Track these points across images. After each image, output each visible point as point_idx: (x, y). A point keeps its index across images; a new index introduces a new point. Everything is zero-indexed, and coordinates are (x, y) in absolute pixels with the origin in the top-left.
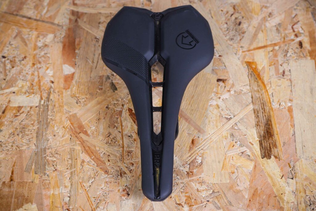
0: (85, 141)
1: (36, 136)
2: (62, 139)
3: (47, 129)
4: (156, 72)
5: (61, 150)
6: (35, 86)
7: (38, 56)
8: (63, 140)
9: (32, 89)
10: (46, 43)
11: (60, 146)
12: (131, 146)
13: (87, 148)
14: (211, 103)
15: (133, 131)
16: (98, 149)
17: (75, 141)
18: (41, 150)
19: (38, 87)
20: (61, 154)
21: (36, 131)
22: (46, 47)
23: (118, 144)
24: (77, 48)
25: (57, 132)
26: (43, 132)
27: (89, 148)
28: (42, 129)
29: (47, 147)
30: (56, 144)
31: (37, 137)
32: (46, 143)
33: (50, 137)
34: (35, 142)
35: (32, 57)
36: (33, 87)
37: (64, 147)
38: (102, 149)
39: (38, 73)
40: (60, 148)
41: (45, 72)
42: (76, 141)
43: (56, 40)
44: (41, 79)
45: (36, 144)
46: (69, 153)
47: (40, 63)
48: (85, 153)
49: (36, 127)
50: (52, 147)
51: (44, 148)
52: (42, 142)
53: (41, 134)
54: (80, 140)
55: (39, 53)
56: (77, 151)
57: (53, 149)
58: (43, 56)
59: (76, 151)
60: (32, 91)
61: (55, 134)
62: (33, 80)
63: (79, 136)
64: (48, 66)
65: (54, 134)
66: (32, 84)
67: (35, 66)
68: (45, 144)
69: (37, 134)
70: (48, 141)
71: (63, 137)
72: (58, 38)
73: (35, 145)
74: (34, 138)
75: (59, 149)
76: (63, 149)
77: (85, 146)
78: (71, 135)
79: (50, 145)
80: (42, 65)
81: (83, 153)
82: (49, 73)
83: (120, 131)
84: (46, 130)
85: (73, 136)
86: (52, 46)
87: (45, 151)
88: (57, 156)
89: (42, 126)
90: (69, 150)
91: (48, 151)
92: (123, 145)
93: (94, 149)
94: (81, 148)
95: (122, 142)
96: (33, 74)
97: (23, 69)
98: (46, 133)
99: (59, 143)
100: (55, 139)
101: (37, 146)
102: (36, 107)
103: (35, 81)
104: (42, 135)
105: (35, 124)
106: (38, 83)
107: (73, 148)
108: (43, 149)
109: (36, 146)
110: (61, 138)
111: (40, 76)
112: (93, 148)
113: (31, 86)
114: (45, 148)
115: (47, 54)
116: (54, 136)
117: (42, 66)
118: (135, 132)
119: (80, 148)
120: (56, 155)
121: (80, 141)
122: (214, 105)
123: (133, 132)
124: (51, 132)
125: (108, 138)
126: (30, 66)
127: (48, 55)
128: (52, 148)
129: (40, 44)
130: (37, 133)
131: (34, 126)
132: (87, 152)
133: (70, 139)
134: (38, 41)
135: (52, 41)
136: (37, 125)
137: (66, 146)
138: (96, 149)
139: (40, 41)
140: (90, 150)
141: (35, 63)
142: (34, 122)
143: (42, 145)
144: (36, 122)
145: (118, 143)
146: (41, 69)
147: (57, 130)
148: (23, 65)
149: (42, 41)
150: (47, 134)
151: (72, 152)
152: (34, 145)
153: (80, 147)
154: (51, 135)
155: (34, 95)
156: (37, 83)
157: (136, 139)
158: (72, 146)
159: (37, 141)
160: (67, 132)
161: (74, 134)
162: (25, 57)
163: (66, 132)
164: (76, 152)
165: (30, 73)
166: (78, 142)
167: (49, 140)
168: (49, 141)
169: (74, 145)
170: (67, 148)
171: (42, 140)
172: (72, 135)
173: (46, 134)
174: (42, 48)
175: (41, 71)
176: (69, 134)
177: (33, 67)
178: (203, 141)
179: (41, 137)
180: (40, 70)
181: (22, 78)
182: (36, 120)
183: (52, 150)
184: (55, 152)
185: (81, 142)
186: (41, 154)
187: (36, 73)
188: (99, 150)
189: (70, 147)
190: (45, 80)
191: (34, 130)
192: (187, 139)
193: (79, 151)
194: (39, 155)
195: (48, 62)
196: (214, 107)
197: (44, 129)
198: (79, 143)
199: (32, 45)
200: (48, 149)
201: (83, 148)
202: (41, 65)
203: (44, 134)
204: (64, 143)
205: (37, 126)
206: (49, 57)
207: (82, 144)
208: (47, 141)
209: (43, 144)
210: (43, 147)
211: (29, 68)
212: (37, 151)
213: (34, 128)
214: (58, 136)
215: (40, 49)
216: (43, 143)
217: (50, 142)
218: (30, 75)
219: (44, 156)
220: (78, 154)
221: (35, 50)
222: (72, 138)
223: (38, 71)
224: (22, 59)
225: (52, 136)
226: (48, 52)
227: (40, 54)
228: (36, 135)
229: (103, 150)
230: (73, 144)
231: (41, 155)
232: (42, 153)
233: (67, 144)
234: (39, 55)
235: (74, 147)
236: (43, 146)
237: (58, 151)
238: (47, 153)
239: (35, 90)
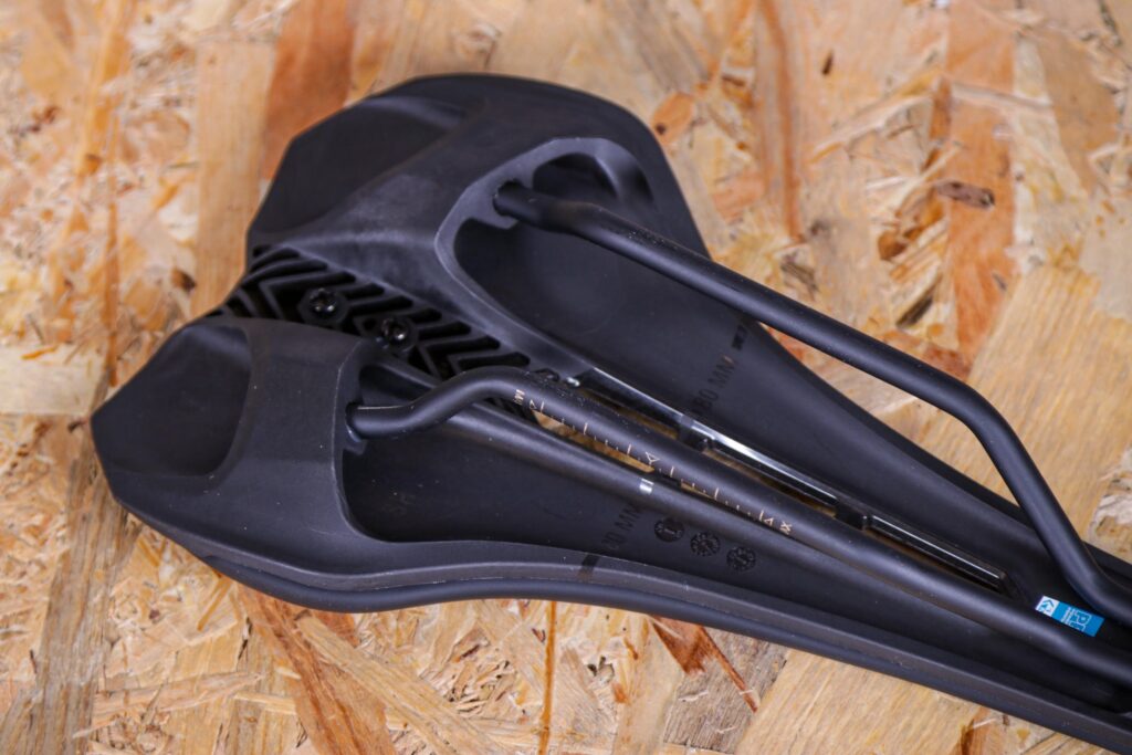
0: (326, 670)
1: (44, 610)
2: (195, 642)
3: (120, 569)
4: (803, 281)
5: (180, 712)
6: (85, 297)
7: (123, 113)
8: (200, 648)
9: (65, 313)
10: (186, 38)
11: (177, 685)
12: (594, 729)
13: (333, 716)
14: (1112, 513)
15: (616, 634)
16: (394, 725)
17: (268, 661)
18: (67, 695)
19: (101, 305)
20: (179, 736)
21: (51, 573)
22: (180, 62)
23: (519, 708)
24: (355, 88)
25: (173, 593)
26: (89, 583)
27: (346, 718)
28: (87, 566)
29: (101, 680)
30: (156, 670)
31: (52, 611)
32: (101, 656)
33: (128, 622)
34: (36, 646)
35: (90, 114)
36: (69, 300)
37: (199, 691)
38: (418, 732)
39: (113, 220)
40: (175, 694)
41: (153, 215)
42: (273, 660)
43: (241, 22)
44: (122, 257)
45: (40, 659)
46: (225, 733)
47: (130, 155)
48: (318, 743)
49: (52, 553)
50: (127, 687)
51: (80, 688)
52: (76, 645)
53: (77, 597)
54: (298, 657)
55: (131, 96)
56: (274, 726)
57: (133, 699)
58: (154, 116)
59: (267, 726)
60: (60, 323)
61: (161, 605)
62: (77, 262)
63: (294, 631)
64: (174, 177)
65: (154, 607)
66: (68, 284)
67: (102, 175)
68: (92, 662)
69: (52, 594)
70: (113, 644)
71: (200, 628)
72: (255, 13)
73: (35, 664)
74: (33, 616)
75: (172, 702)
76: (195, 704)
77: (323, 701)
78: (248, 620)
79: (122, 670)
80: (142, 172)
81: (308, 742)
82: (172, 226)
83: (540, 628)
84: (108, 576)
85: (261, 632)
86: (212, 61)
87: (87, 704)
88: (152, 746)
89: (88, 546)
90: (226, 714)
91: (103, 709)
92: (546, 717)
93: (375, 727)
94: (297, 710)
95: (540, 702)
96: (79, 223)
97: (26, 187)
98: (103, 598)
99: (176, 667)
100: (155, 640)
101: (46, 669)
102: (72, 427)
103: (87, 267)
104: (84, 608)
105: (51, 530)
106: (103, 280)
107: (249, 705)
108: (74, 692)
109: (41, 670)
110: (190, 636)
111: (121, 240)
112: (365, 716)
113: (58, 295)
114: (89, 686)
115: (178, 102)
116: (154, 615)
117: (142, 179)
118: (629, 646)
119: (290, 710)
120: (150, 735)
121: (298, 667)
122: (1125, 527)
123: (617, 645)
124: (137, 592)
125: (462, 662)
126: (71, 172)
127: (185, 113)
128: (127, 693)
129: (145, 41)
130: (57, 589)
131: (44, 542)
132: (330, 737)
133: (240, 643)
134: (140, 19)
135: (217, 29)
136: (63, 538)
137: (212, 691)
138: (383, 727)
139: (149, 20)
140: (349, 727)
141: (102, 153)
142: (47, 520)
143: (72, 666)
144: (62, 520)
145: (519, 703)
146: (133, 194)
147: (176, 583)
148: (34, 160)
149: (163, 20)
150: (113, 599)
151: (244, 726)
152: (27, 658)
153: (292, 706)
154: (135, 612)
155: (72, 349)
156: (94, 280)
157: (626, 692)
158: (247, 689)
159: (47, 639)
160: (232, 599)
161: (270, 619)
162: (50, 114)
163: (226, 599)
164: (266, 735)
165: (66, 212)
166: (285, 671)
167: (119, 638)
168: (118, 647)
169: (258, 689)
170: (214, 699)
171: (80, 637)
172: (255, 622)
173: (108, 601)
174: (156, 63)
175: (133, 208)
176: (239, 617)
177: (89, 180)
178: (1028, 745)
179: (78, 614)
180: (124, 203)
181: (15, 241)
182: (63, 509)
183: (126, 701)
184: (142, 717)
185: (300, 671)
186: (59, 722)
187: (100, 219)
188: (403, 734)
189: (236, 697)
190: (149, 264)
191: (43, 567)
192: (933, 721)
193: (285, 727)
194: (48, 729)
195: (177, 157)
196: (1122, 538)
197: (99, 570)
198: (289, 679)
199: (102, 43)
200: (108, 694)
201: (312, 711)
202: (135, 170)
203: (96, 599)
204: (202, 668)
205: (62, 548)
206: (186, 126)
207: (310, 688)
208: (107, 645)
209: (79, 661)
210: (77, 680)
211: (63, 181)
212: (43, 704)
213: (43, 557)
214: (176, 621)
215: (142, 72)
216: (83, 657)
217: (121, 655)
218: (63, 227)
219: (78, 735)
220: (277, 749)
221: (112, 71)
222: (256, 640)
223: (112, 207)
224: (32, 122)
225: (139, 614)
226: (189, 92)
227: (141, 101)
228: (46, 599)
229: (425, 740)
230: (254, 682)
231: (63, 730)
232: (70, 714)
233: (223, 675)
234: (134, 105)
235: (258, 699)
236: (82, 674)
237: (162, 716)
238: (95, 721)
239: (78, 324)
